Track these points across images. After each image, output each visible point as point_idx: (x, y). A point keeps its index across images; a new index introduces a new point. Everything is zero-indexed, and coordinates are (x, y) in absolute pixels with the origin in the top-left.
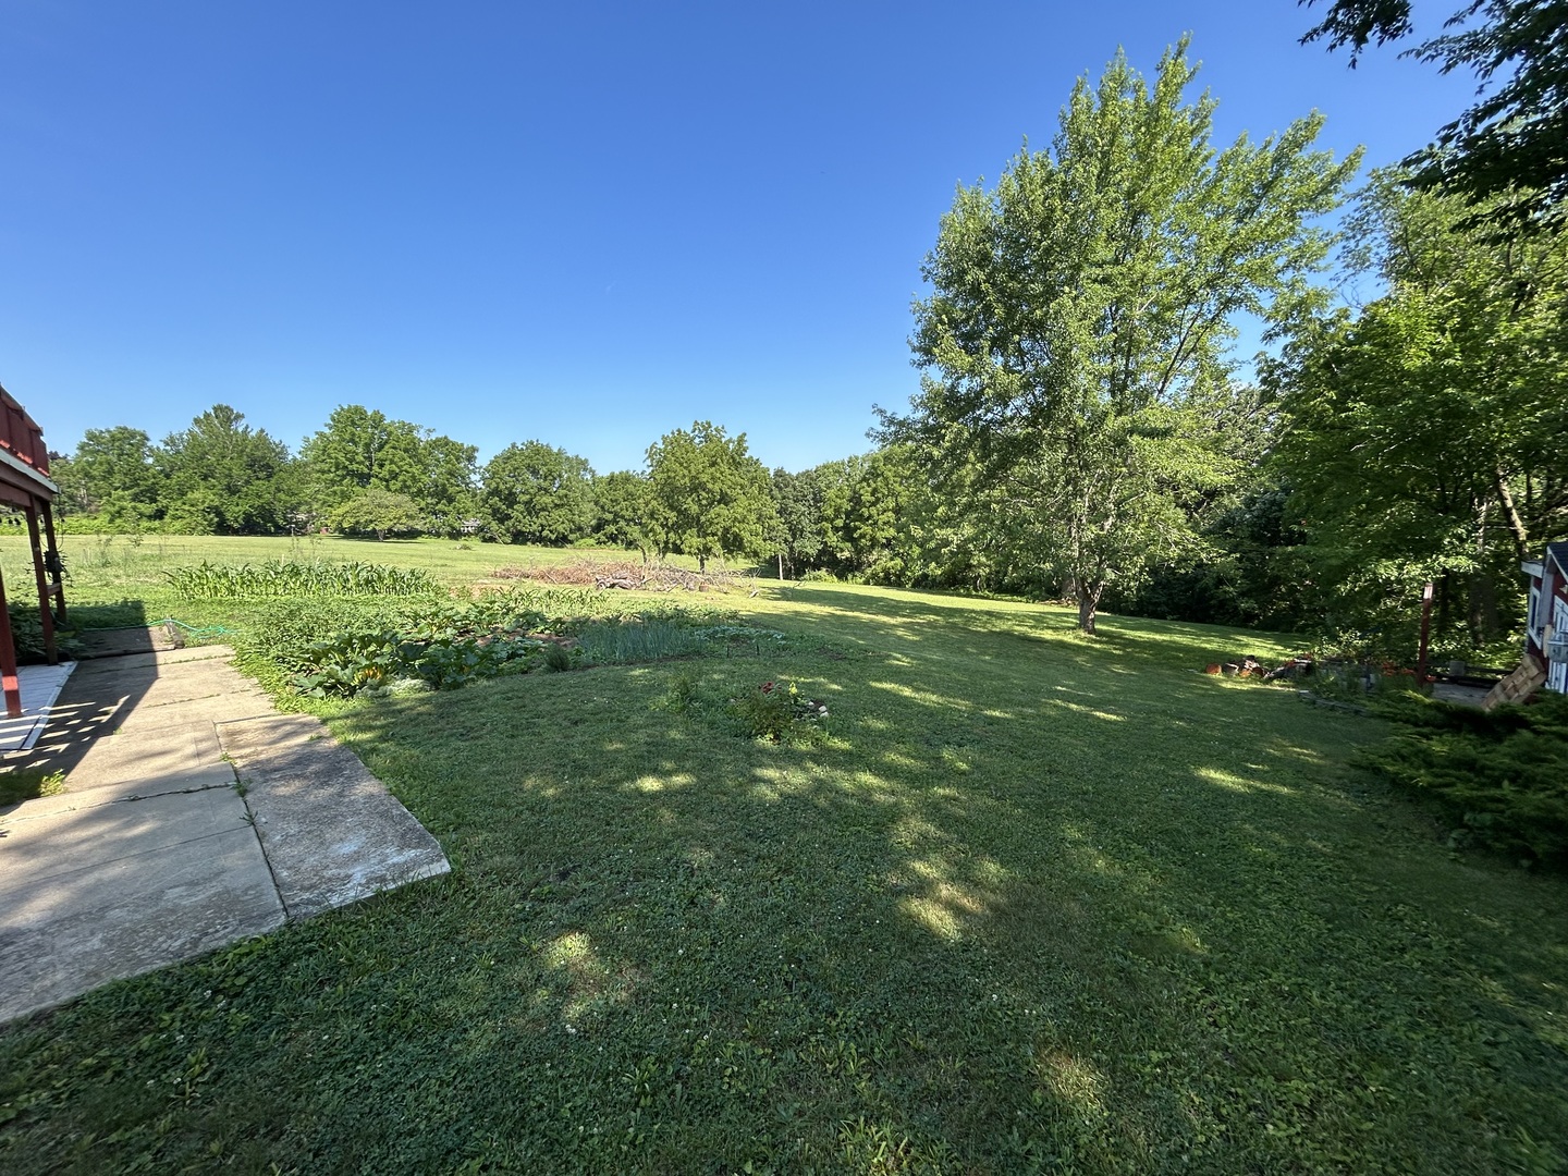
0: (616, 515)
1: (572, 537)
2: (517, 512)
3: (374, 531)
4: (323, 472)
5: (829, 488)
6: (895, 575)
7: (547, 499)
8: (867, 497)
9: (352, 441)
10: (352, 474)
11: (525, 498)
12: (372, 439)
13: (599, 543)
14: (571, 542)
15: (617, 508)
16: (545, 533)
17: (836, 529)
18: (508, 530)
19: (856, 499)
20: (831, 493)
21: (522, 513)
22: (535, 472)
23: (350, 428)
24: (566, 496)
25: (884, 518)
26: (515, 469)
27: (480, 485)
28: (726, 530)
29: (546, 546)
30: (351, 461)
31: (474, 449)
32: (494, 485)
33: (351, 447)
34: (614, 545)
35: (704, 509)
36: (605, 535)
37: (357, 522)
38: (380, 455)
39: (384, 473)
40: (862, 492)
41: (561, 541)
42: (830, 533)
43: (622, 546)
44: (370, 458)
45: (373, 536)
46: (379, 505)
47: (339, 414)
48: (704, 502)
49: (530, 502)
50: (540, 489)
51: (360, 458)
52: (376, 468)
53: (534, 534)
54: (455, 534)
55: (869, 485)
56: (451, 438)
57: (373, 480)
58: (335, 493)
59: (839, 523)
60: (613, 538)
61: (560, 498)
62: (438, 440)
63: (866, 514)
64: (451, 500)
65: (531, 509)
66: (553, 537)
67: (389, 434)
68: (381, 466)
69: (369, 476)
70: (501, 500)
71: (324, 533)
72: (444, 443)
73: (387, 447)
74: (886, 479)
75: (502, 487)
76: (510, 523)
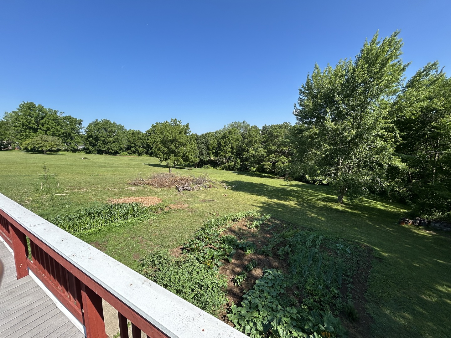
0: (135, 144)
1: (119, 152)
2: (99, 143)
3: (42, 150)
4: (16, 127)
5: (210, 140)
6: (232, 167)
7: (111, 139)
8: (223, 144)
9: (30, 116)
10: (30, 128)
11: (103, 139)
12: (38, 115)
13: (129, 153)
14: (119, 154)
15: (135, 142)
16: (110, 150)
17: (213, 153)
18: (96, 149)
19: (219, 144)
20: (212, 142)
21: (101, 144)
22: (106, 130)
23: (29, 111)
24: (117, 138)
25: (228, 150)
26: (99, 129)
27: (84, 133)
28: (184, 154)
29: (110, 155)
30: (30, 123)
31: (81, 121)
32: (90, 134)
33: (29, 118)
34: (134, 155)
35: (177, 148)
36: (131, 151)
37: (35, 147)
38: (42, 121)
39: (45, 128)
40: (221, 142)
41: (116, 153)
42: (211, 154)
43: (137, 155)
44: (37, 122)
45: (42, 152)
46: (44, 141)
47: (23, 105)
48: (177, 146)
49: (105, 140)
50: (108, 136)
51: (33, 122)
52: (40, 126)
53: (105, 151)
54: (75, 151)
55: (223, 140)
56: (72, 116)
57: (39, 130)
58: (23, 135)
59: (214, 151)
60: (134, 152)
61: (115, 139)
62: (66, 117)
63: (223, 149)
64: (72, 139)
65: (104, 142)
66: (113, 152)
67: (46, 114)
68: (43, 125)
69: (38, 129)
70: (93, 139)
71: (16, 149)
72: (69, 118)
73: (45, 118)
74: (229, 138)
75: (94, 134)
76: (96, 147)
